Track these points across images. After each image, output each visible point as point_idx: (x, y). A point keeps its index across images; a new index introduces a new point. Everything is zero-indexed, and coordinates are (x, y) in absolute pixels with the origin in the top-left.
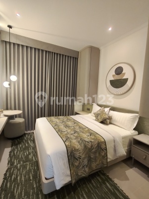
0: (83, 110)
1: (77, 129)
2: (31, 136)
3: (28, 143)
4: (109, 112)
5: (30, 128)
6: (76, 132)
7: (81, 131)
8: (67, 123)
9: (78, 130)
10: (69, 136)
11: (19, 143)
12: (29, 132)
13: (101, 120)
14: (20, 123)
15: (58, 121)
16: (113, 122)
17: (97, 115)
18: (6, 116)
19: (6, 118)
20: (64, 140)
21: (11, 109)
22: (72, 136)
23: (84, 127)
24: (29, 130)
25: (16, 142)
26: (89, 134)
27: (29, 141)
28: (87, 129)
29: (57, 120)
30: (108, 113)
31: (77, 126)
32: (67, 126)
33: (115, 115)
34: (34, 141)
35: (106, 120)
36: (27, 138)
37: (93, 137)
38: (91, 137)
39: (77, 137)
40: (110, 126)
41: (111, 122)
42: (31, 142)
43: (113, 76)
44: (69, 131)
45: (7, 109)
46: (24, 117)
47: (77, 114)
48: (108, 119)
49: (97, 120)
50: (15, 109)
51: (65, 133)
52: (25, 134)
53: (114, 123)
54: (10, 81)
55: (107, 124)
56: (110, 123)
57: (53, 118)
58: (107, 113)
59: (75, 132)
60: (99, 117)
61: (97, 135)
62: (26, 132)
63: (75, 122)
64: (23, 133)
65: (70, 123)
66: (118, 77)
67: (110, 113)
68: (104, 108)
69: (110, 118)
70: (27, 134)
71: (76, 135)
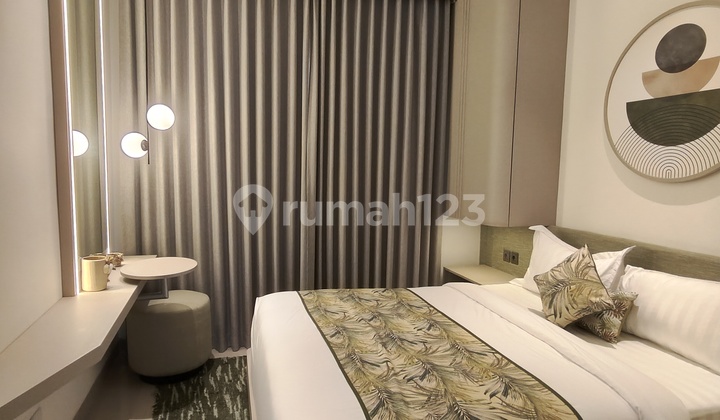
0: (485, 260)
1: (442, 356)
2: (236, 376)
3: (222, 405)
4: (622, 272)
5: (235, 339)
6: (434, 367)
7: (457, 366)
8: (397, 321)
9: (446, 362)
10: (394, 388)
11: (185, 402)
12: (229, 354)
13: (572, 315)
14: (188, 315)
15: (351, 312)
16: (641, 330)
17: (551, 290)
18: (129, 281)
19: (132, 289)
20: (371, 405)
21: (155, 252)
22: (409, 390)
23: (478, 347)
24: (228, 345)
25: (175, 394)
26: (499, 387)
27: (227, 398)
28: (490, 359)
29: (350, 308)
30: (617, 280)
31: (440, 338)
32: (389, 339)
33: (653, 288)
34: (245, 397)
35: (599, 315)
36: (221, 383)
37: (519, 403)
38: (509, 400)
39: (432, 398)
40: (626, 347)
41: (630, 326)
42: (233, 400)
43: (647, 78)
44: (398, 362)
45: (140, 251)
46: (208, 290)
47: (451, 277)
48: (609, 309)
49: (552, 313)
50: (172, 253)
51: (378, 371)
52: (211, 363)
53: (652, 335)
54: (150, 131)
55: (606, 339)
56: (627, 334)
57: (329, 296)
58: (609, 279)
59: (430, 370)
60: (562, 301)
61: (545, 395)
62: (217, 355)
63: (436, 320)
64: (203, 359)
65: (407, 326)
66: (674, 85)
67: (625, 281)
68: (592, 251)
69: (625, 307)
70: (220, 361)
71: (433, 384)
